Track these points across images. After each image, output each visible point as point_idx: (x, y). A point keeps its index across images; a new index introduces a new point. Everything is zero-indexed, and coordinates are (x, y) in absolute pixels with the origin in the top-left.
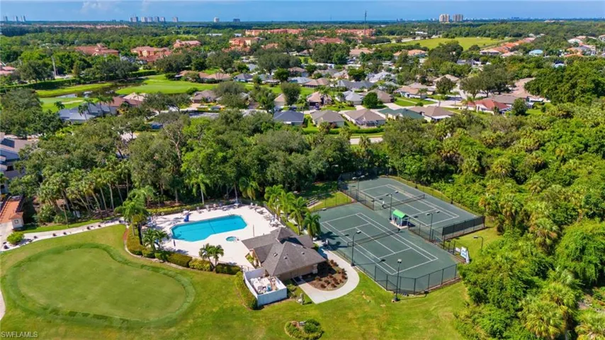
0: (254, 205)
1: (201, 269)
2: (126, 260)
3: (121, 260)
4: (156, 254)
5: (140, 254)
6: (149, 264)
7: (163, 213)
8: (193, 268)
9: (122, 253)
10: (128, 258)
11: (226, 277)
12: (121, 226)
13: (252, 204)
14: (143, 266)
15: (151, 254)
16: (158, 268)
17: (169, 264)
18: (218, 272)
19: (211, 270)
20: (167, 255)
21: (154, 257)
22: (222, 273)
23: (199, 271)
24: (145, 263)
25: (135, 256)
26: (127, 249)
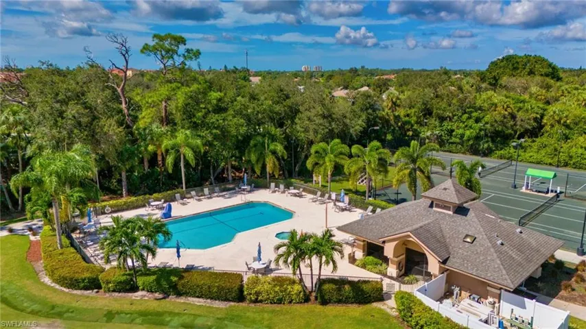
0: (277, 186)
1: (280, 301)
2: (53, 307)
3: (36, 307)
4: (140, 281)
5: (94, 284)
6: (127, 307)
7: (108, 209)
8: (256, 301)
9: (35, 291)
10: (56, 299)
11: (355, 310)
12: (15, 238)
13: (273, 185)
14: (110, 316)
15: (125, 282)
16: (159, 314)
17: (182, 300)
18: (324, 302)
19: (307, 299)
20: (174, 279)
21: (134, 288)
22: (339, 302)
23: (277, 307)
24: (115, 306)
25: (78, 292)
26: (47, 280)
